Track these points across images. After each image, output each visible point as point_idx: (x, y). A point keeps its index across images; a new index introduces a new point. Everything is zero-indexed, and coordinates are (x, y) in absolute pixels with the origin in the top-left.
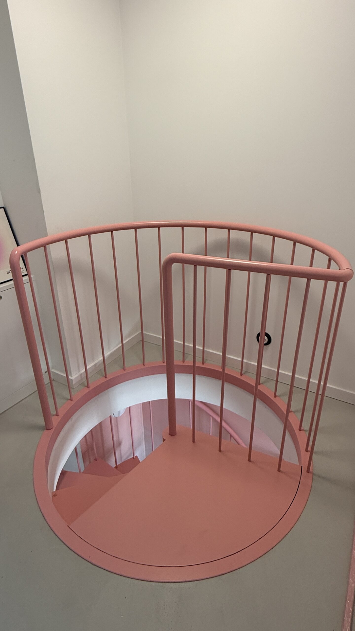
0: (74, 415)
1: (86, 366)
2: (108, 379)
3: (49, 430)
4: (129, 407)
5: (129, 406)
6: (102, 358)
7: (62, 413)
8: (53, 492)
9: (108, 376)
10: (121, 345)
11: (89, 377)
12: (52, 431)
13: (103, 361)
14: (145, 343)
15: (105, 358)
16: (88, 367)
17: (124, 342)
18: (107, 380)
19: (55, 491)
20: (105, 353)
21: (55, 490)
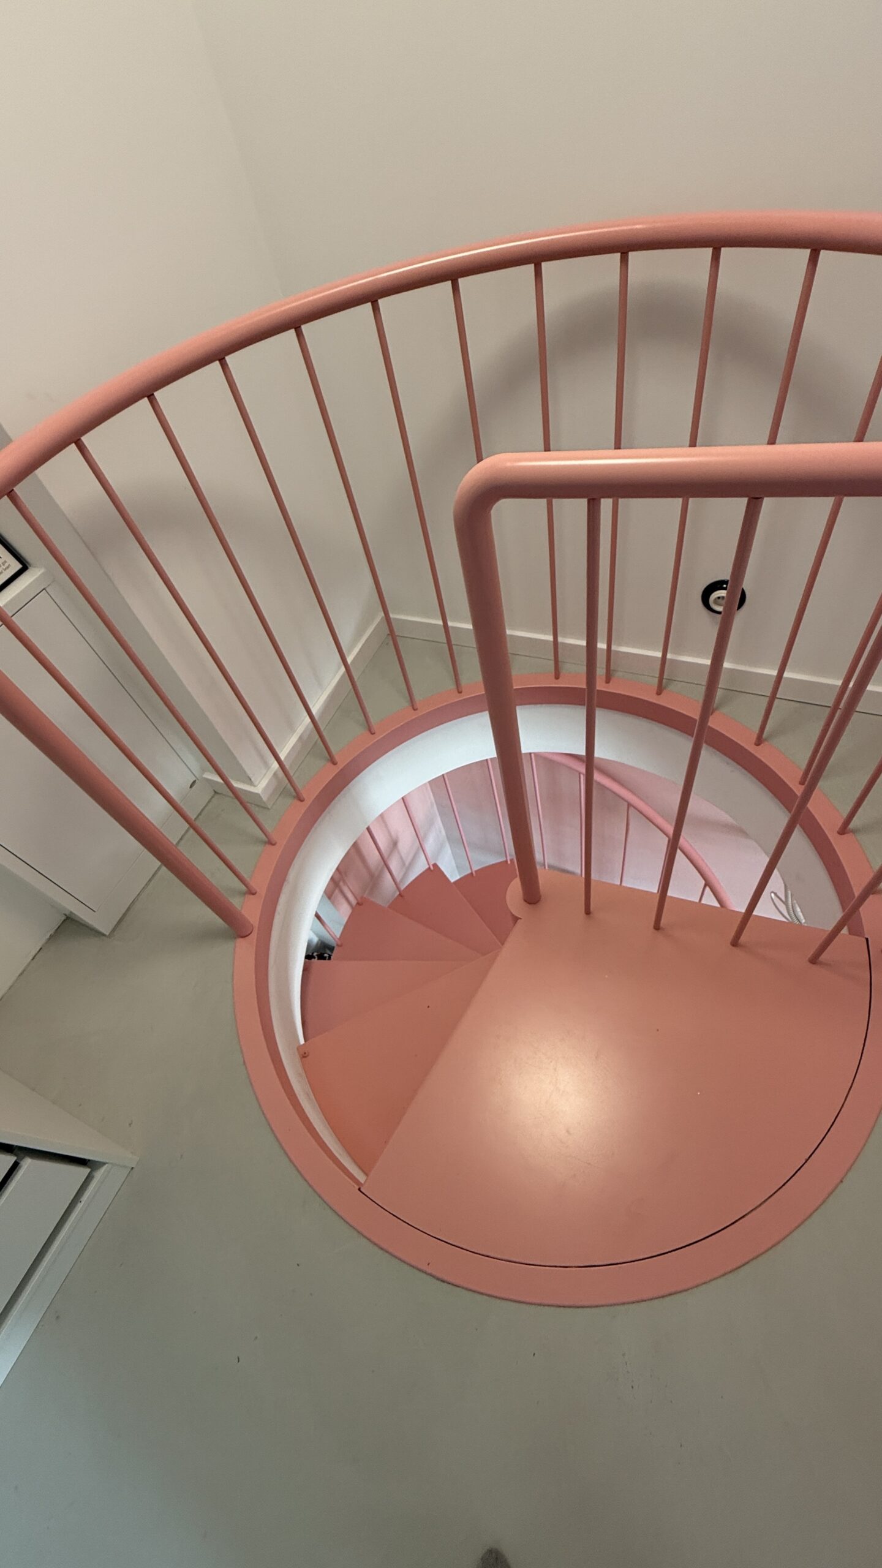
0: (290, 870)
1: (276, 753)
2: (341, 766)
3: (247, 936)
4: (403, 798)
5: (400, 797)
6: (308, 720)
7: (260, 884)
8: (299, 1047)
9: (337, 758)
10: (343, 669)
11: (292, 774)
12: (254, 936)
13: (312, 726)
14: (398, 639)
15: (316, 718)
16: (282, 757)
17: (349, 660)
18: (341, 768)
19: (303, 1044)
20: (311, 706)
21: (302, 1041)
